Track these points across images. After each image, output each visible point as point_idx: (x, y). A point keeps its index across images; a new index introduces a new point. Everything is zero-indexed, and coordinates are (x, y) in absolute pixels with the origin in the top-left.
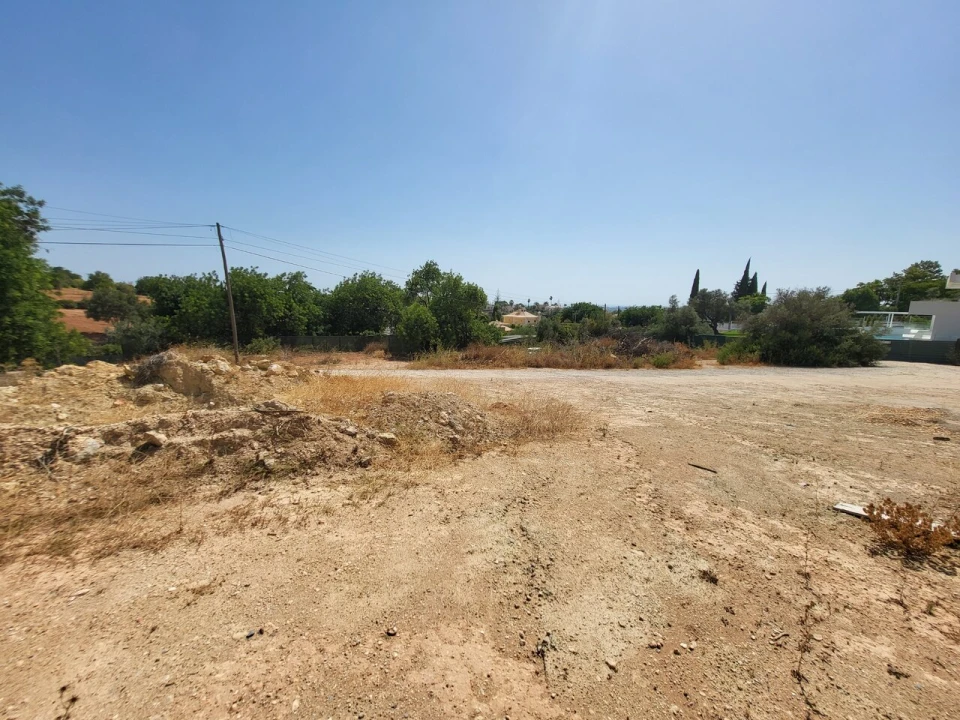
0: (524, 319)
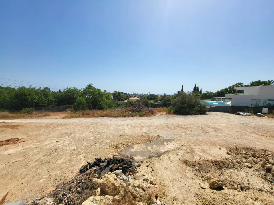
0: (134, 99)
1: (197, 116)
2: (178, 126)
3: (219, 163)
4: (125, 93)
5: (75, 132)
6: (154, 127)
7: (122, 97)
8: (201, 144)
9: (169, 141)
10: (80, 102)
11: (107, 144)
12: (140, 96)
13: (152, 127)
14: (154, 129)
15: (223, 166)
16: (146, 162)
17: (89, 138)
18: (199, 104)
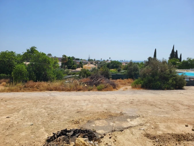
0: (90, 67)
1: (171, 91)
2: (145, 102)
3: (179, 136)
4: (77, 58)
5: (23, 108)
6: (116, 104)
7: (73, 64)
8: (168, 121)
9: (132, 118)
10: (19, 71)
11: (65, 120)
12: (97, 62)
13: (115, 103)
14: (116, 105)
15: (183, 138)
16: (109, 135)
17: (43, 115)
18: (174, 76)
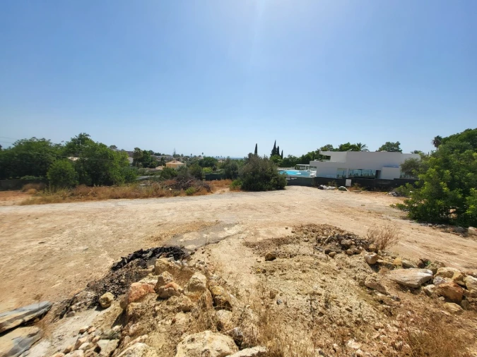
0: (176, 165)
2: (245, 207)
3: (279, 240)
4: (157, 152)
5: (70, 226)
6: (211, 211)
7: (152, 161)
8: (269, 225)
10: (60, 171)
11: (140, 237)
12: (186, 159)
13: (209, 209)
15: (283, 242)
16: (201, 250)
17: (105, 233)
18: (276, 175)
